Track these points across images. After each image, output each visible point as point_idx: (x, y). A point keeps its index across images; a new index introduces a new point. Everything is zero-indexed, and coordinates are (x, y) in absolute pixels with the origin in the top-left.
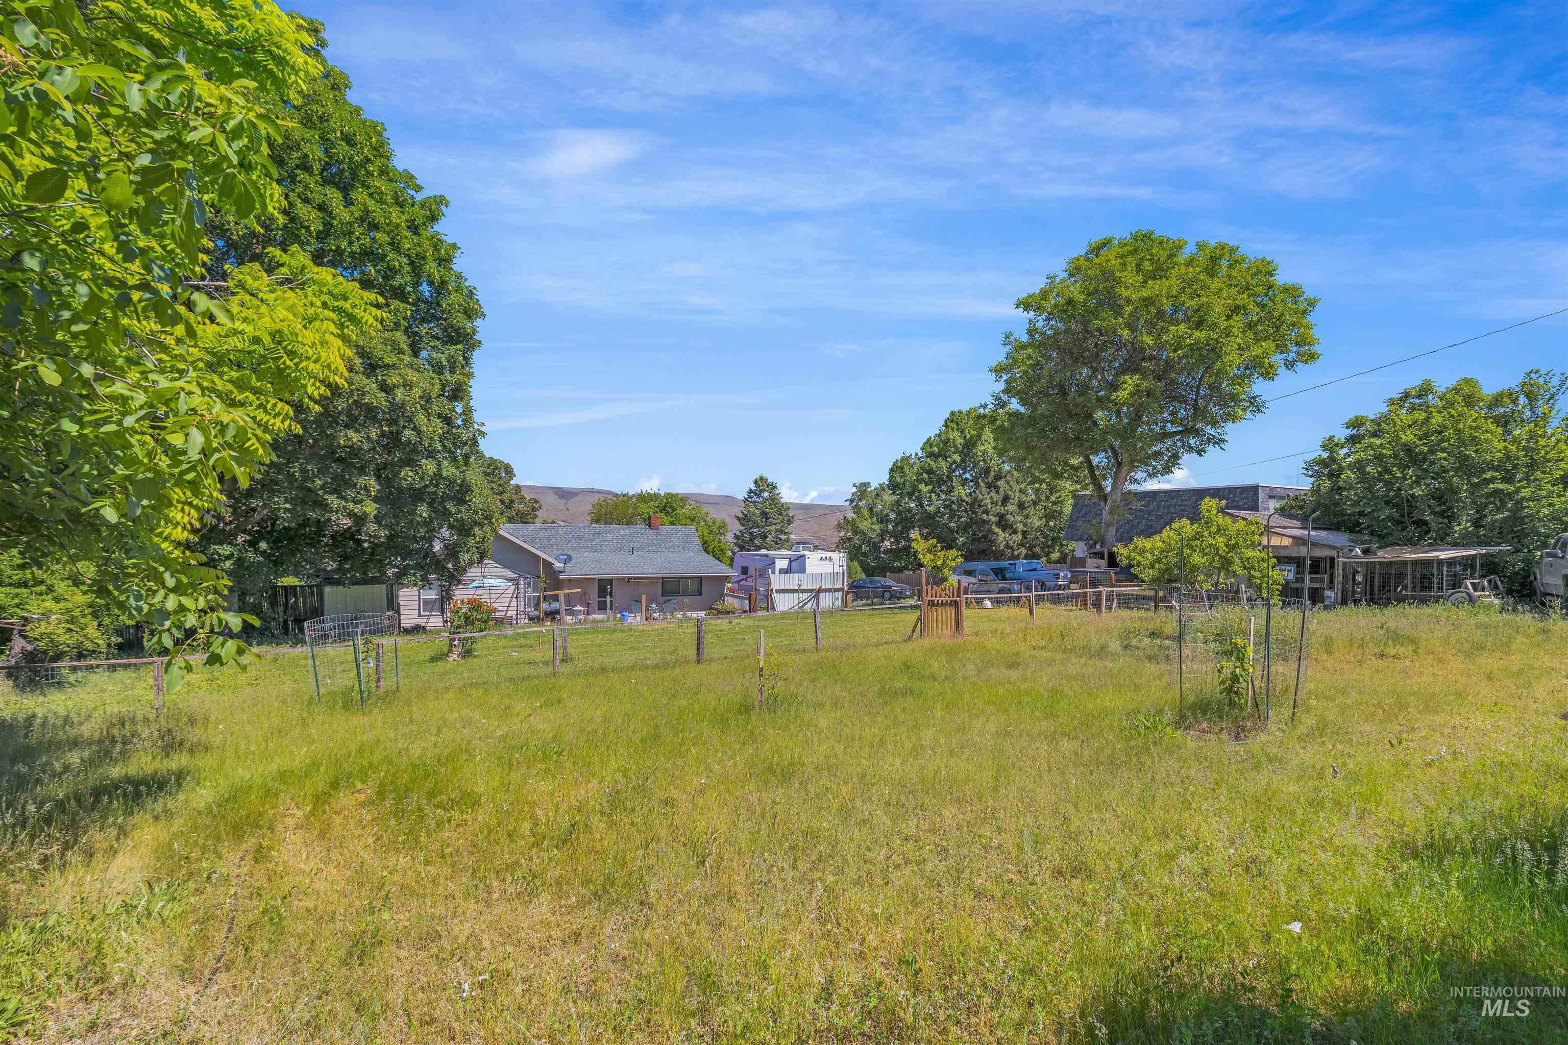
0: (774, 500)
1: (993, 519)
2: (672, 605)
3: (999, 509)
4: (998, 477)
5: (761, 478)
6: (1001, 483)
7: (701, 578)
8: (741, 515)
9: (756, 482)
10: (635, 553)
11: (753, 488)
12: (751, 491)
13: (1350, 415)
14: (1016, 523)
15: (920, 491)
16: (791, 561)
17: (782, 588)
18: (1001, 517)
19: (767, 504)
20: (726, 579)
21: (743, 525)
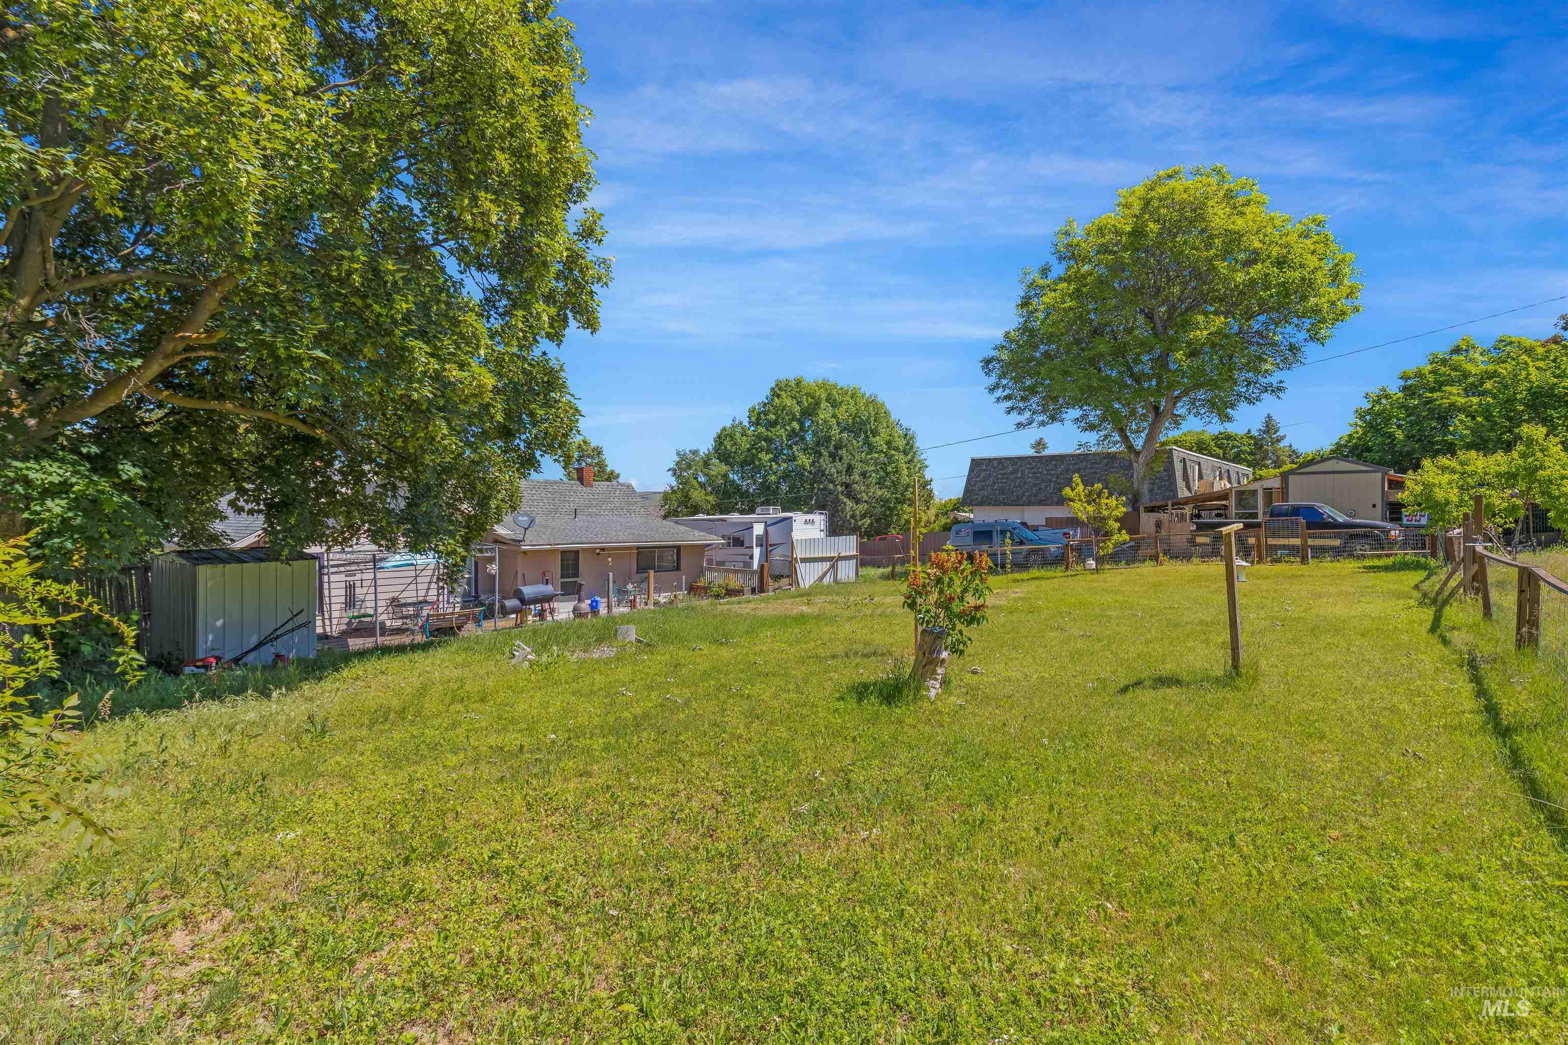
1: (840, 488)
3: (844, 478)
4: (838, 447)
6: (843, 452)
7: (678, 548)
13: (1398, 373)
14: (860, 493)
15: (760, 460)
16: (766, 526)
17: (806, 556)
18: (847, 486)
20: (704, 548)
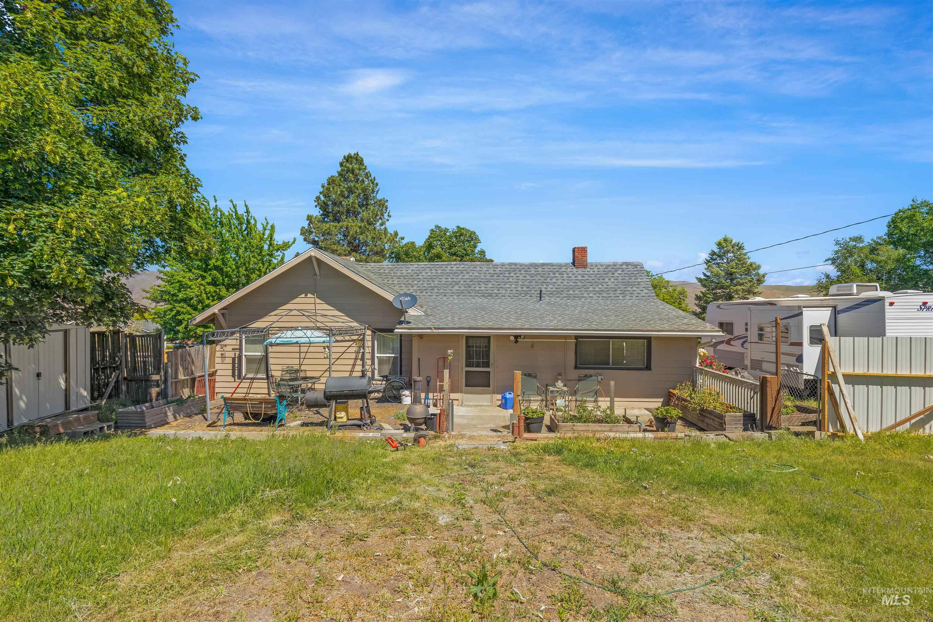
0: (741, 260)
2: (592, 384)
5: (725, 240)
7: (649, 339)
8: (702, 277)
9: (719, 244)
10: (546, 299)
11: (716, 250)
12: (713, 253)
17: (860, 370)
19: (733, 264)
20: (696, 341)
21: (704, 286)
